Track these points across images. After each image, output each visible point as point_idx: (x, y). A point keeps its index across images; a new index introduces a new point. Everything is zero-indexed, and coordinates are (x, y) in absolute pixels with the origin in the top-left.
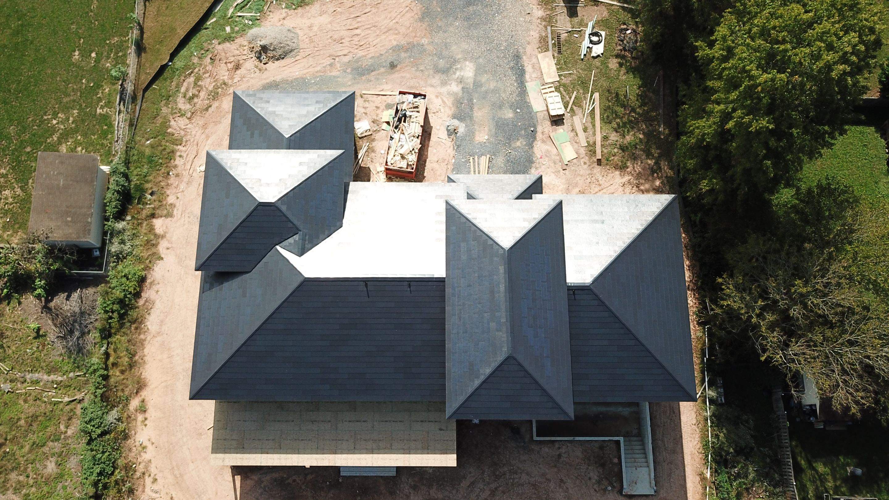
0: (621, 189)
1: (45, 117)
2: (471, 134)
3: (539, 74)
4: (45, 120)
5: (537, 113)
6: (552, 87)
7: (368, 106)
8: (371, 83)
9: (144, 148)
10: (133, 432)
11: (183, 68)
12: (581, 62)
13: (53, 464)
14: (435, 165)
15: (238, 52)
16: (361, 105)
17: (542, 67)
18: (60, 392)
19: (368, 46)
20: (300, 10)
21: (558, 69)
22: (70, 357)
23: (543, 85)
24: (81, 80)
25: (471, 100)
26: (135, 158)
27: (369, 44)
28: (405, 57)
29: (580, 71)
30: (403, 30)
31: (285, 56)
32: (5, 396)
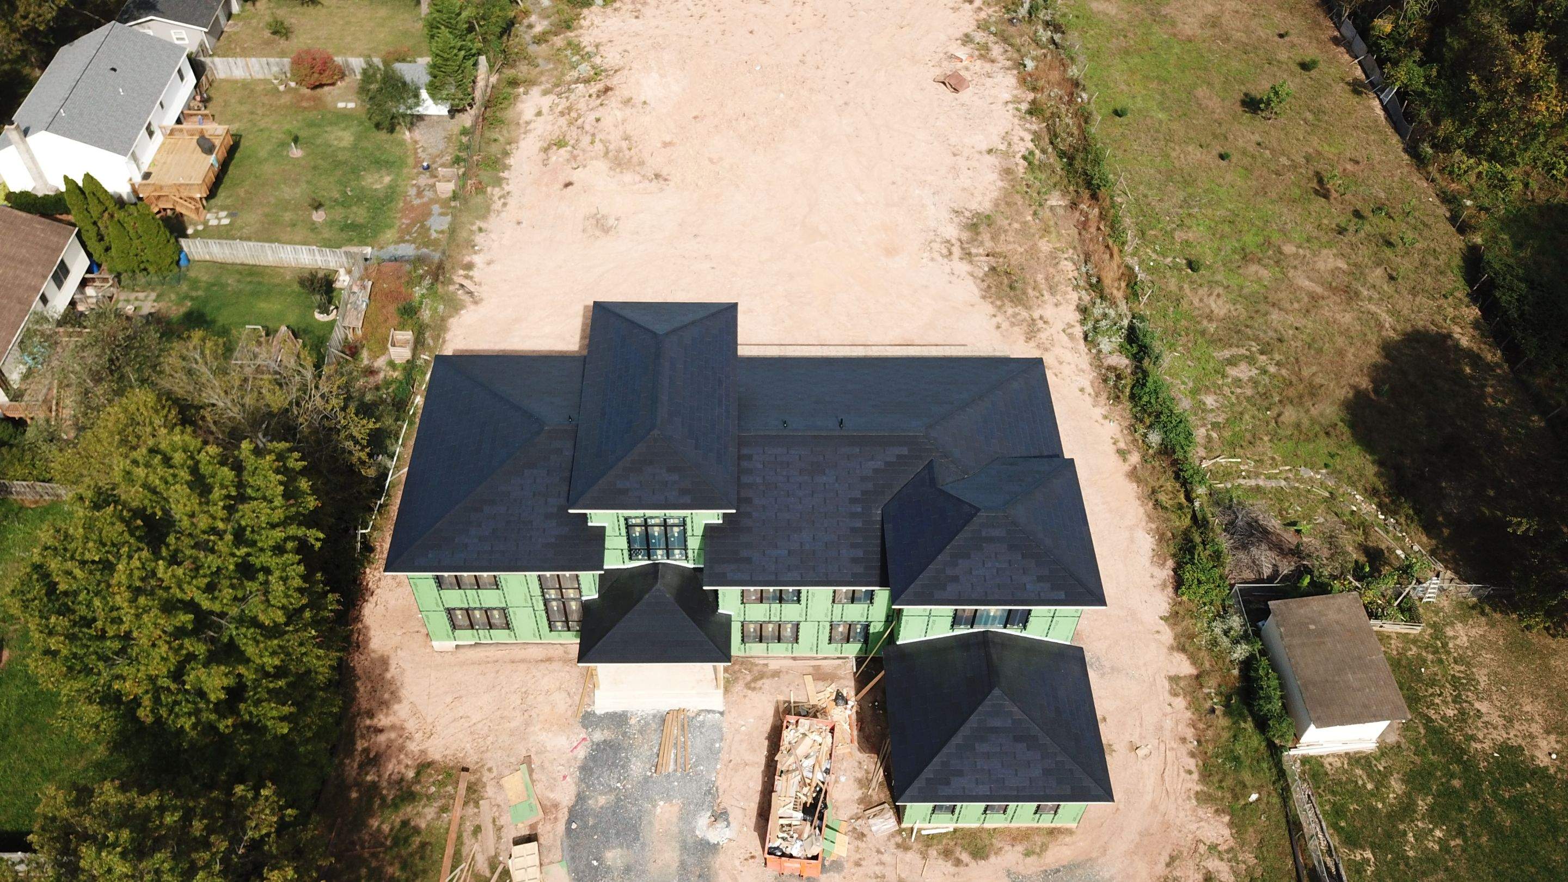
2: (687, 817)
9: (1257, 784)
10: (1125, 431)
13: (1208, 403)
16: (889, 869)
18: (1234, 468)
22: (1239, 501)
26: (1265, 765)
32: (1301, 463)
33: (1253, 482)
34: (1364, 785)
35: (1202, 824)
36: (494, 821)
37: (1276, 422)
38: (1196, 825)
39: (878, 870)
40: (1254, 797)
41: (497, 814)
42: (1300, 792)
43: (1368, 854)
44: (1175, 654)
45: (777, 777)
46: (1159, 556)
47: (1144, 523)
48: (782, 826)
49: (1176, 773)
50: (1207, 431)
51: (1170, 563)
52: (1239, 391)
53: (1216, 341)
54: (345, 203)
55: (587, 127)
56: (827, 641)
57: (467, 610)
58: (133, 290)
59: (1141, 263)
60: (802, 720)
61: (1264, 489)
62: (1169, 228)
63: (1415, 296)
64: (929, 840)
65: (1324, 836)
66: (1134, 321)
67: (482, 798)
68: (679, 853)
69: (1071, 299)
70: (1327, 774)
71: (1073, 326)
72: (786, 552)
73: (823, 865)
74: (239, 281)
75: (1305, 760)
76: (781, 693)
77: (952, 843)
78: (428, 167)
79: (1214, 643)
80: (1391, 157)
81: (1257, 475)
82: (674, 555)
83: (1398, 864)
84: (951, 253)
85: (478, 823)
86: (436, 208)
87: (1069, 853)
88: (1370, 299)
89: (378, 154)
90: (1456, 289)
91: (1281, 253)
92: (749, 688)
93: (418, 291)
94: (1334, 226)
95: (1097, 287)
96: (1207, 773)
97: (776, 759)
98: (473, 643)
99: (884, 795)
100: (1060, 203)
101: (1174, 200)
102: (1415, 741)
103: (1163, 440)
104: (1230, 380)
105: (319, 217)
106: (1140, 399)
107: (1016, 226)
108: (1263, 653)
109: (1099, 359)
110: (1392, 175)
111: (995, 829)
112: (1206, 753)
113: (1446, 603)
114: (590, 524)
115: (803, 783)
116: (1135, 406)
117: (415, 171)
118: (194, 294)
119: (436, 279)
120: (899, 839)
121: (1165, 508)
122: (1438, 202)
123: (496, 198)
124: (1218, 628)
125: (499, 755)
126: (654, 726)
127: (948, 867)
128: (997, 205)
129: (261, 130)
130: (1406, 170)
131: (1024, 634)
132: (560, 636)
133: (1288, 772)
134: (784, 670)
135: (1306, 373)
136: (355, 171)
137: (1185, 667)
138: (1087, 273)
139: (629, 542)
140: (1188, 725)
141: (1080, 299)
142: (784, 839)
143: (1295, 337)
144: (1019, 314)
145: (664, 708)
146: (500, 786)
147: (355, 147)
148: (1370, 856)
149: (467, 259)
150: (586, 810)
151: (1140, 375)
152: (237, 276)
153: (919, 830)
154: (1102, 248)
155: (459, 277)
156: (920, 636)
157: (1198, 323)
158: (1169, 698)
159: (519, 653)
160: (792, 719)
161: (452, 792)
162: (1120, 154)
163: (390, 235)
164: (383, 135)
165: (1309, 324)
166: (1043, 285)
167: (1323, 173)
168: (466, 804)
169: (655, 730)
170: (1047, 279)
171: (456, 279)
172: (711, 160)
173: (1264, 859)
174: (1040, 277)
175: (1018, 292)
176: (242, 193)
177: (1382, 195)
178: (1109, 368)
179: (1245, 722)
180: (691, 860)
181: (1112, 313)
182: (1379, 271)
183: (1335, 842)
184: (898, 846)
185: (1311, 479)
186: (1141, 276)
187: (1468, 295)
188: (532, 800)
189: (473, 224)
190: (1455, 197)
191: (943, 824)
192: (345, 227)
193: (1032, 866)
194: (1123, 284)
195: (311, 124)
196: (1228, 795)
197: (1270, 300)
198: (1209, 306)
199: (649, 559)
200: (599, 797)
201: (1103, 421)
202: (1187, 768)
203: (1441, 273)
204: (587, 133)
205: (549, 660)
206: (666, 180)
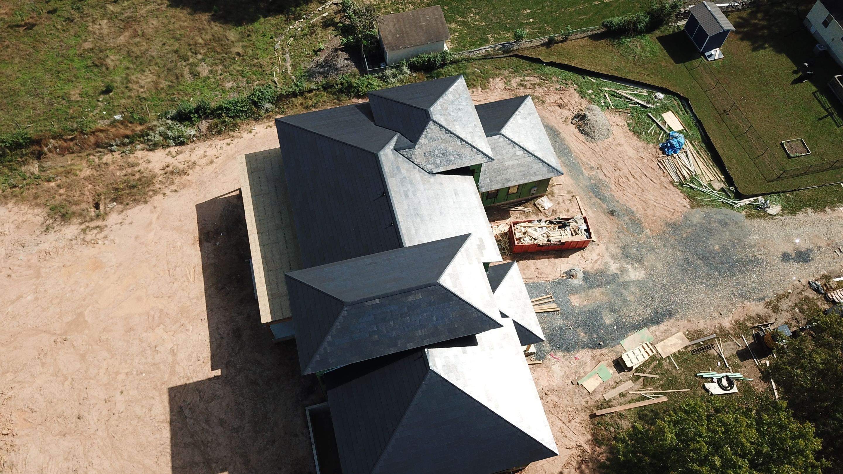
0: (573, 444)
1: (473, 9)
2: (575, 290)
3: (662, 338)
4: (471, 10)
5: (620, 345)
6: (653, 352)
7: (566, 203)
8: (588, 201)
9: (471, 68)
10: (261, 122)
11: (544, 73)
12: (693, 374)
13: (231, 85)
14: (533, 268)
15: (573, 103)
16: (565, 198)
17: (670, 338)
18: (280, 75)
19: (621, 190)
20: (631, 134)
21: (675, 354)
22: (305, 72)
23: (652, 344)
24: (509, 19)
25: (608, 283)
26: (461, 65)
27: (624, 190)
28: (624, 220)
29: (682, 377)
30: (650, 212)
31: (585, 134)
32: (272, 48)
35: (497, 88)
36: (614, 388)
40: (477, 70)
41: (609, 388)
48: (576, 235)
53: (178, 81)
61: (293, 63)
62: (67, 104)
66: (168, 117)
67: (604, 399)
68: (594, 289)
69: (142, 155)
71: (169, 152)
81: (283, 66)
83: (490, 28)
85: (618, 396)
88: (135, 12)
91: (92, 49)
94: (64, 24)
95: (133, 139)
100: (36, 165)
101: (35, 101)
104: (211, 75)
107: (62, 191)
108: (407, 61)
109: (201, 136)
116: (242, 116)
125: (576, 400)
138: (119, 145)
141: (143, 149)
143: (172, 46)
144: (161, 182)
146: (594, 392)
150: (590, 341)
161: (608, 416)
165: (159, 39)
167: (10, 23)
173: (505, 67)
174: (118, 173)
175: (138, 183)
178: (209, 130)
181: (162, 128)
184: (553, 196)
185: (282, 45)
188: (596, 371)
196: (480, 78)
198: (147, 83)
200: (581, 336)
201: (253, 133)
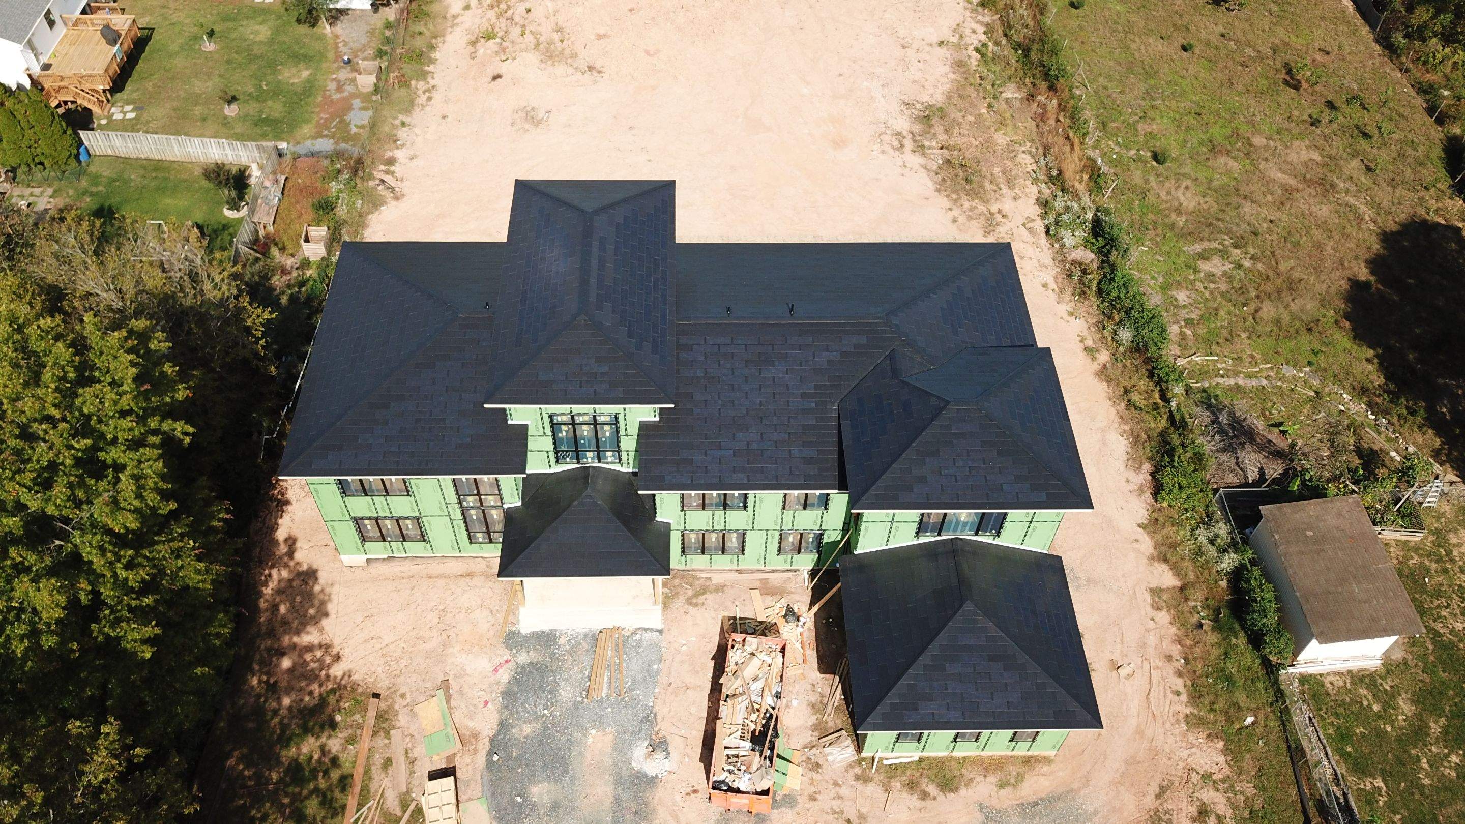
9: (1253, 705)
10: (1092, 328)
13: (1180, 298)
26: (1260, 685)
32: (1282, 361)
33: (1232, 382)
34: (1370, 706)
35: (1193, 750)
36: (407, 753)
37: (1254, 319)
38: (1187, 752)
39: (836, 804)
40: (1250, 720)
41: (410, 745)
42: (1300, 715)
43: (1379, 783)
44: (1156, 564)
45: (721, 703)
46: (1134, 459)
47: (1117, 425)
48: (729, 757)
49: (1162, 694)
50: (1180, 327)
51: (1147, 467)
52: (1212, 286)
53: (1187, 235)
54: (260, 97)
55: (517, 19)
56: (776, 552)
57: (377, 519)
58: (28, 186)
59: (1103, 155)
60: (749, 639)
61: (1244, 388)
62: (1131, 121)
63: (1394, 188)
64: (893, 770)
65: (1330, 763)
66: (1099, 214)
67: (394, 728)
68: (612, 787)
69: (1030, 193)
70: (1328, 694)
71: (1034, 220)
72: (731, 452)
73: (774, 800)
74: (144, 177)
75: (1304, 679)
76: (726, 608)
77: (918, 774)
78: (349, 61)
79: (1199, 552)
80: (1362, 48)
81: (1236, 374)
82: (606, 458)
83: (1413, 794)
84: (902, 146)
85: (388, 755)
86: (357, 103)
87: (1047, 783)
88: (1347, 191)
89: (296, 48)
90: (1438, 180)
91: (1251, 145)
92: (691, 604)
93: (334, 187)
94: (1306, 117)
95: (1057, 179)
96: (1197, 695)
97: (720, 682)
98: (386, 556)
99: (843, 720)
100: (1016, 95)
101: (1136, 92)
102: (1423, 658)
103: (1134, 337)
104: (1202, 275)
105: (231, 111)
106: (1108, 294)
107: (970, 118)
108: (1253, 562)
109: (1063, 254)
110: (1364, 66)
111: (965, 758)
112: (1195, 672)
113: (1447, 508)
114: (510, 422)
115: (753, 708)
116: (1103, 302)
117: (336, 65)
118: (94, 189)
119: (355, 173)
120: (858, 770)
121: (1137, 408)
122: (1413, 93)
123: (420, 92)
124: (1202, 536)
125: (414, 679)
126: (585, 646)
127: (914, 800)
128: (949, 98)
129: (173, 24)
130: (1378, 60)
131: (997, 542)
132: (481, 549)
133: (1287, 692)
134: (729, 584)
135: (1283, 266)
136: (272, 65)
137: (1167, 579)
138: (1047, 166)
139: (554, 443)
140: (1173, 642)
141: (1040, 192)
142: (730, 772)
143: (1270, 231)
144: (975, 208)
145: (596, 624)
146: (413, 714)
147: (271, 42)
148: (1382, 785)
149: (388, 154)
150: (510, 740)
151: (1107, 269)
152: (142, 172)
153: (881, 760)
154: (1061, 140)
155: (379, 173)
156: (881, 545)
157: (1167, 216)
158: (1151, 612)
159: (436, 568)
160: (739, 637)
161: (361, 721)
162: (1077, 45)
163: (307, 130)
164: (303, 29)
165: (1283, 216)
166: (1001, 179)
167: (1293, 64)
168: (375, 734)
169: (587, 651)
170: (1004, 173)
171: (375, 173)
172: (647, 53)
173: (1264, 790)
174: (997, 170)
175: (974, 185)
176: (149, 86)
177: (1355, 86)
178: (1074, 263)
179: (1236, 638)
180: (625, 796)
181: (1075, 206)
182: (1356, 163)
183: (1341, 769)
184: (857, 778)
185: (1294, 377)
186: (1104, 169)
187: (1450, 187)
188: (449, 729)
189: (395, 118)
190: (1432, 87)
191: (908, 753)
192: (259, 122)
193: (1006, 799)
194: (1086, 177)
195: (226, 19)
196: (1222, 719)
197: (1241, 192)
198: (1177, 199)
199: (578, 462)
200: (524, 726)
201: (1069, 318)
202: (1174, 688)
203: (1421, 164)
204: (516, 24)
205: (470, 575)
206: (599, 72)
